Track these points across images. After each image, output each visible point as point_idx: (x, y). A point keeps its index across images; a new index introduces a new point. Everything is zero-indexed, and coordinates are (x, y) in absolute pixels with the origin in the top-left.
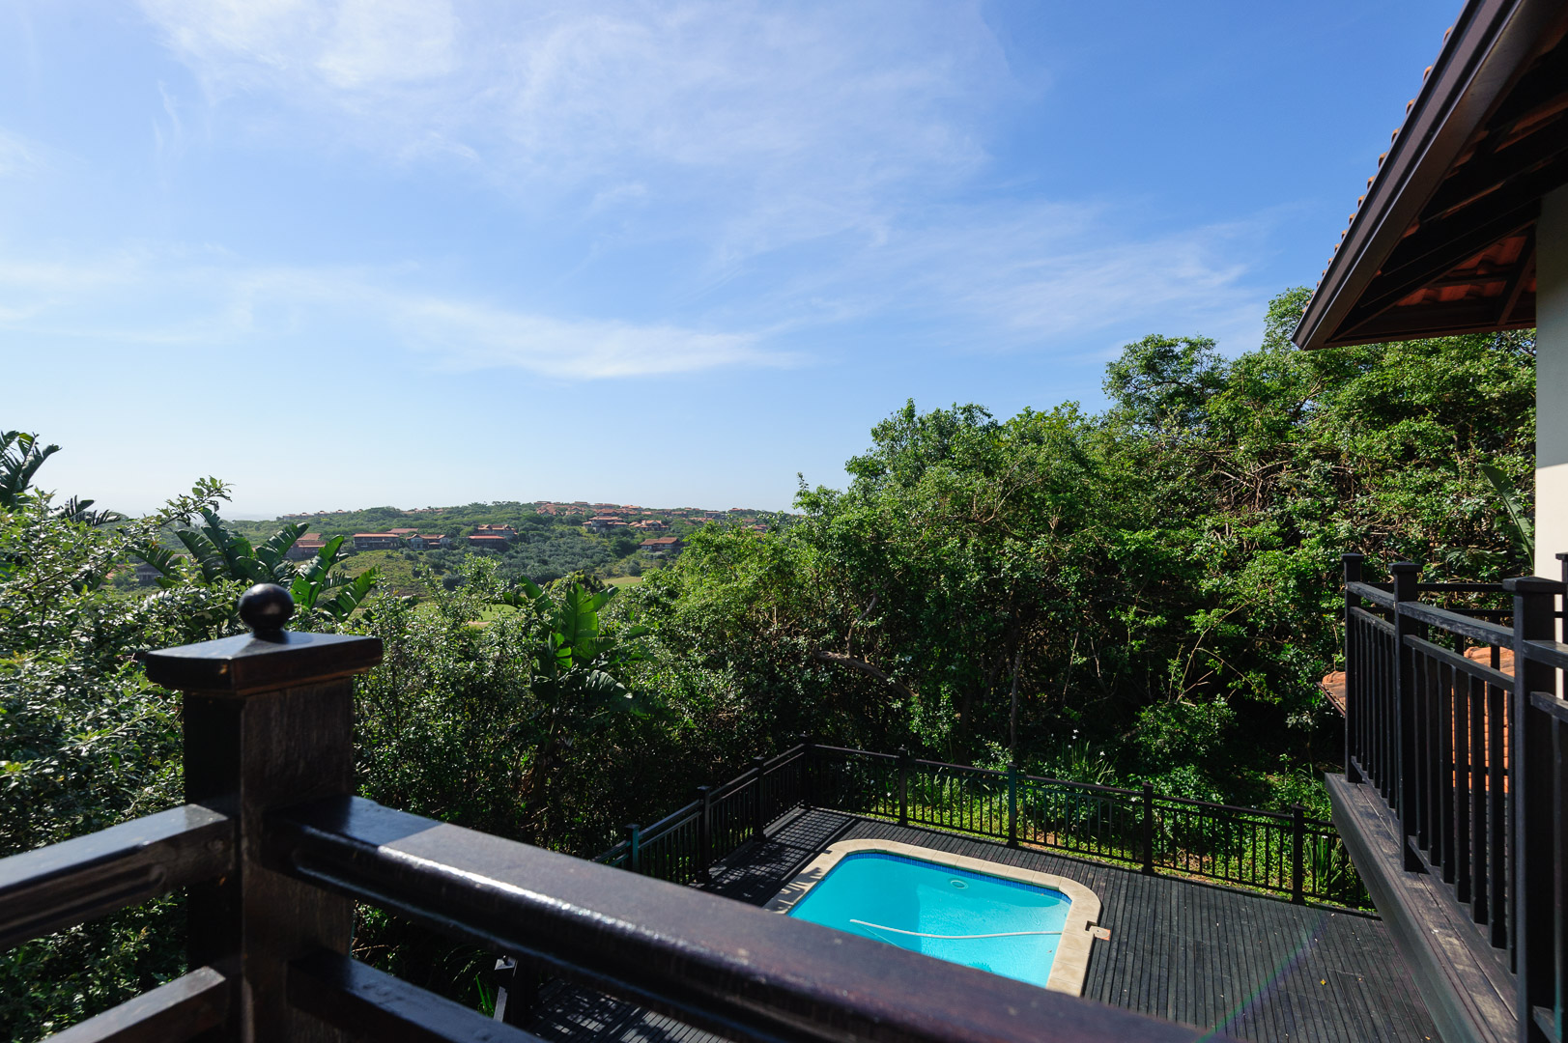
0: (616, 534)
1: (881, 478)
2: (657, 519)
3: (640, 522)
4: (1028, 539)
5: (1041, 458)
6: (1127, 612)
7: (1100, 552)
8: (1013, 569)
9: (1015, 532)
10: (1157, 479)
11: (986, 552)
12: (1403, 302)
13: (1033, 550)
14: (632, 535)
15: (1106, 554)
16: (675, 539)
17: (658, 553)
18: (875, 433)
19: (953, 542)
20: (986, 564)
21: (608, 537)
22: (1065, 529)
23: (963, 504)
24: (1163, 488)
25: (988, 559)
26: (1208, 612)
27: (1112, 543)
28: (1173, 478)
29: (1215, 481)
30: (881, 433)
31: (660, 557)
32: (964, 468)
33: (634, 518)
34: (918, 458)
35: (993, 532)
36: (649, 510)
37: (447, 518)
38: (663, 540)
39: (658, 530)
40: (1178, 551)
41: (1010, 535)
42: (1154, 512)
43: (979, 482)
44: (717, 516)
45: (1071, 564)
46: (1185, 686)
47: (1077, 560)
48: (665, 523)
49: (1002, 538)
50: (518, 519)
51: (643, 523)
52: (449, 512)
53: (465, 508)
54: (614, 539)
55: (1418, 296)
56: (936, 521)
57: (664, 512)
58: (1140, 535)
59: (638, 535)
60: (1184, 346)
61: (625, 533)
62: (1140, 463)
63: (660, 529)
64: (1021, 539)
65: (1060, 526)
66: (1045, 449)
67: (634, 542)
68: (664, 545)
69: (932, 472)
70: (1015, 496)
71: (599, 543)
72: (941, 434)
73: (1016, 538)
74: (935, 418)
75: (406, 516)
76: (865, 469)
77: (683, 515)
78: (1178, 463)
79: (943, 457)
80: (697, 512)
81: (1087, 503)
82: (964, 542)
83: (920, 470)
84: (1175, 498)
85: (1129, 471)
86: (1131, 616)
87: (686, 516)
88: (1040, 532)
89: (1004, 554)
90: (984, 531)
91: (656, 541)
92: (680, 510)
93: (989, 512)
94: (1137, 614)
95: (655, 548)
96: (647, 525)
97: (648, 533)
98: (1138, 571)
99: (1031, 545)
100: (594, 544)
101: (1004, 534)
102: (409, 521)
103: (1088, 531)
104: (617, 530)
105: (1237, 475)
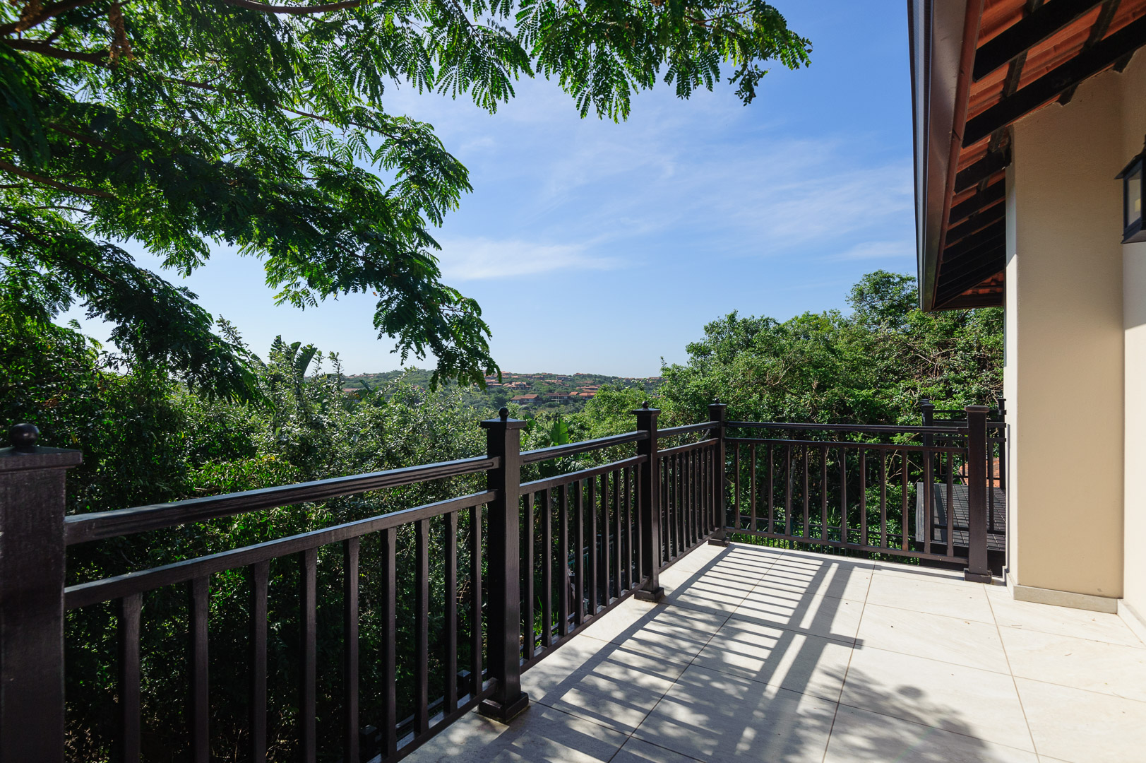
0: (494, 392)
1: (709, 357)
2: (523, 381)
3: (511, 383)
4: (800, 394)
5: (807, 349)
6: (857, 436)
7: (842, 402)
8: (791, 412)
9: (791, 390)
10: (878, 359)
11: (774, 402)
12: (964, 294)
13: (802, 400)
14: (506, 393)
15: (845, 403)
16: (536, 395)
17: (524, 406)
18: (706, 328)
19: (756, 397)
20: (774, 409)
21: (489, 394)
22: (821, 388)
23: (761, 373)
24: (881, 365)
25: (776, 406)
26: (902, 435)
27: (849, 397)
28: (887, 358)
29: (914, 360)
30: (710, 329)
31: (525, 408)
32: (761, 353)
33: (506, 380)
34: (732, 346)
35: (778, 391)
36: (517, 374)
37: (377, 381)
38: (527, 396)
39: (524, 389)
40: (886, 401)
41: (789, 392)
42: (875, 379)
43: (770, 361)
44: (565, 378)
45: (825, 409)
46: (889, 476)
47: (828, 407)
48: (528, 384)
49: (784, 393)
50: (426, 381)
51: (513, 384)
52: (378, 377)
53: (388, 374)
54: (493, 396)
55: (969, 292)
56: (744, 384)
57: (527, 376)
58: (864, 392)
59: (510, 393)
60: (897, 280)
61: (500, 391)
62: (868, 348)
63: (525, 388)
64: (795, 395)
65: (819, 387)
66: (811, 342)
67: (507, 397)
68: (528, 400)
69: (741, 353)
70: (792, 369)
71: (482, 398)
72: (747, 332)
73: (792, 394)
74: (743, 322)
75: (348, 379)
76: (698, 351)
77: (541, 378)
78: (889, 350)
79: (748, 346)
80: (551, 376)
81: (835, 373)
82: (761, 397)
83: (733, 352)
84: (888, 370)
85: (861, 354)
86: (859, 438)
87: (543, 379)
88: (807, 391)
89: (785, 403)
90: (774, 389)
91: (522, 397)
92: (538, 374)
93: (776, 379)
94: (863, 437)
95: (522, 402)
96: (517, 385)
97: (517, 391)
98: (864, 413)
99: (801, 398)
100: (479, 399)
101: (785, 391)
102: (351, 383)
103: (835, 390)
104: (495, 389)
105: (925, 356)
